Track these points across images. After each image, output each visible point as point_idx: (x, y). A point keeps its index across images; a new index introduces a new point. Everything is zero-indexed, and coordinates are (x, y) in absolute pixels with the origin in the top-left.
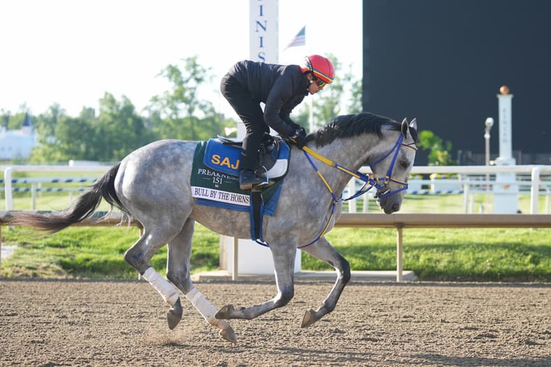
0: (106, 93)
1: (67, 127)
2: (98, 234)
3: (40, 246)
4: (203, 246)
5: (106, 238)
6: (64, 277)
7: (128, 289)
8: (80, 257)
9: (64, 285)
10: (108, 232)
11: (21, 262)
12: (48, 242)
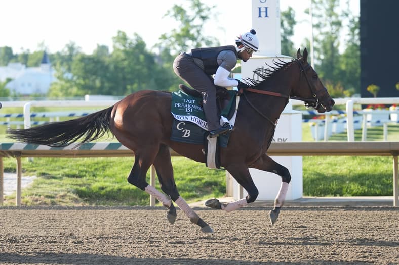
0: (119, 32)
1: (83, 64)
2: (112, 164)
3: (58, 176)
4: (210, 174)
5: (119, 167)
6: (80, 205)
7: (140, 216)
8: (95, 186)
9: (80, 213)
10: (121, 163)
11: (40, 191)
12: (64, 172)
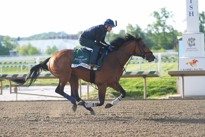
2: (127, 81)
4: (170, 84)
5: (131, 82)
7: (140, 103)
10: (131, 80)
11: (97, 93)
